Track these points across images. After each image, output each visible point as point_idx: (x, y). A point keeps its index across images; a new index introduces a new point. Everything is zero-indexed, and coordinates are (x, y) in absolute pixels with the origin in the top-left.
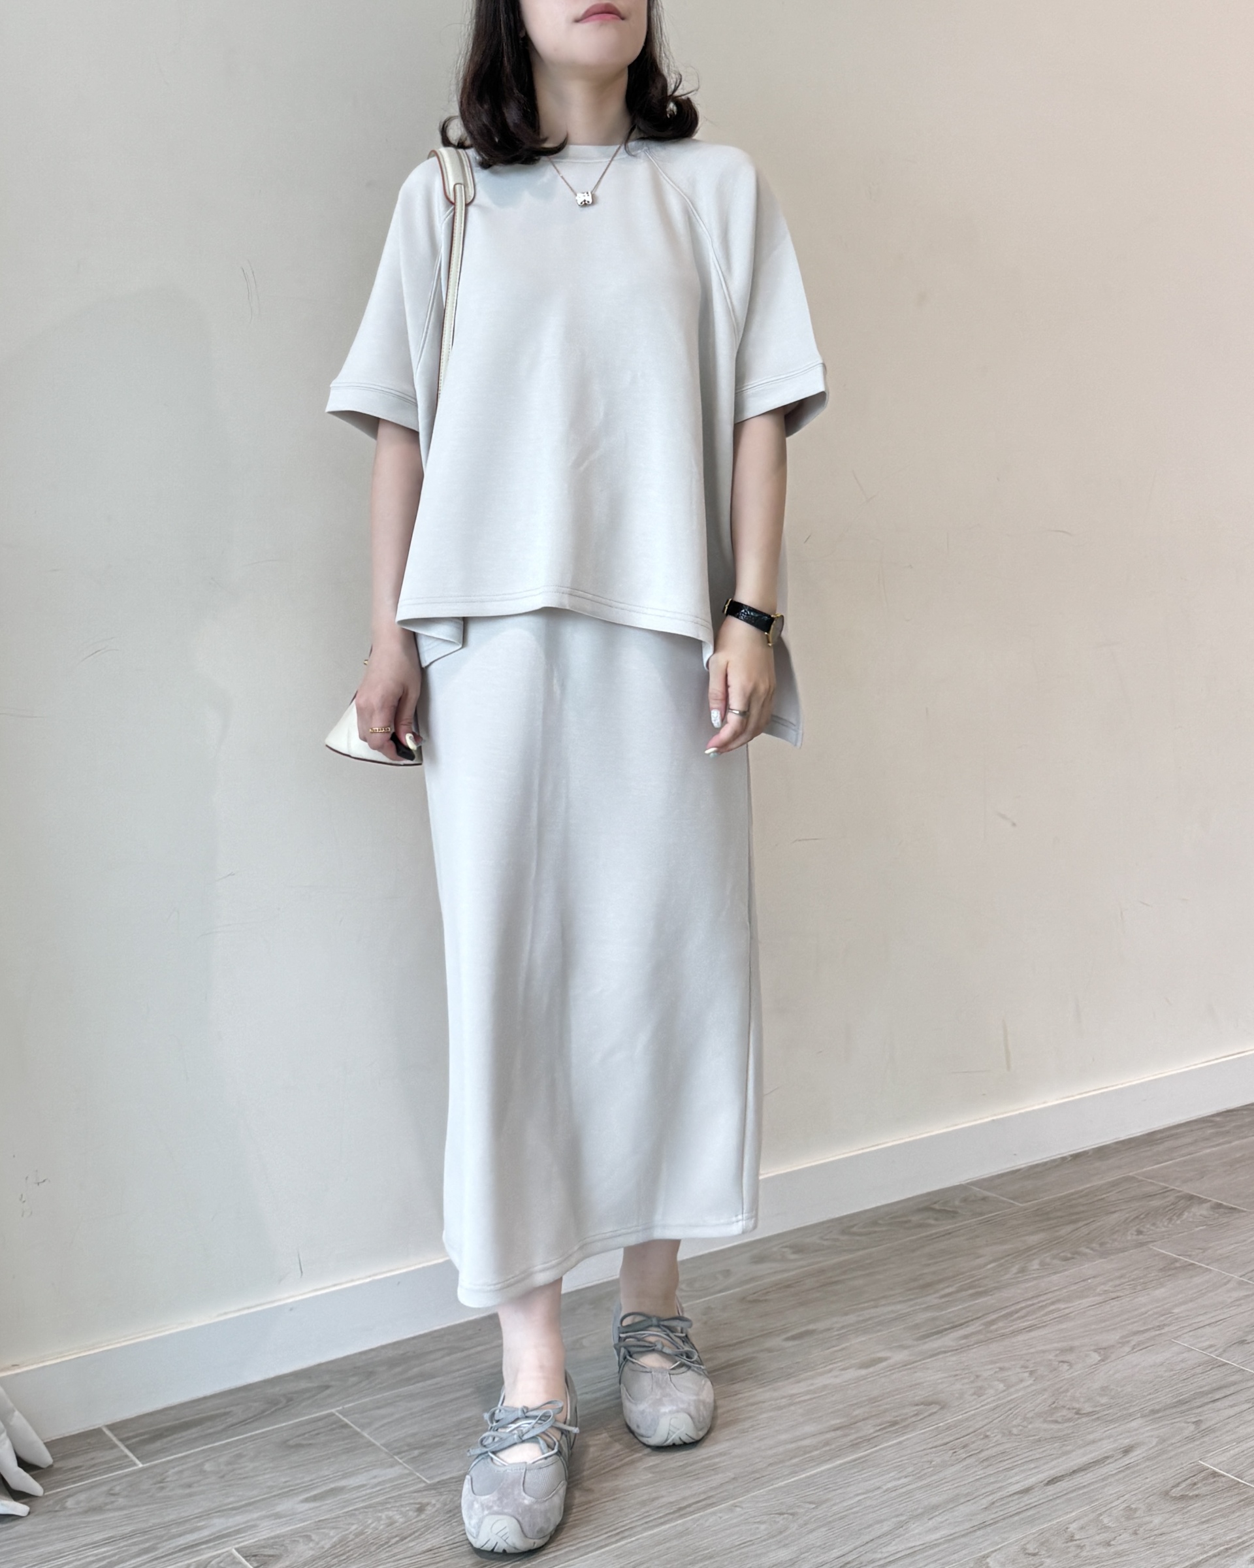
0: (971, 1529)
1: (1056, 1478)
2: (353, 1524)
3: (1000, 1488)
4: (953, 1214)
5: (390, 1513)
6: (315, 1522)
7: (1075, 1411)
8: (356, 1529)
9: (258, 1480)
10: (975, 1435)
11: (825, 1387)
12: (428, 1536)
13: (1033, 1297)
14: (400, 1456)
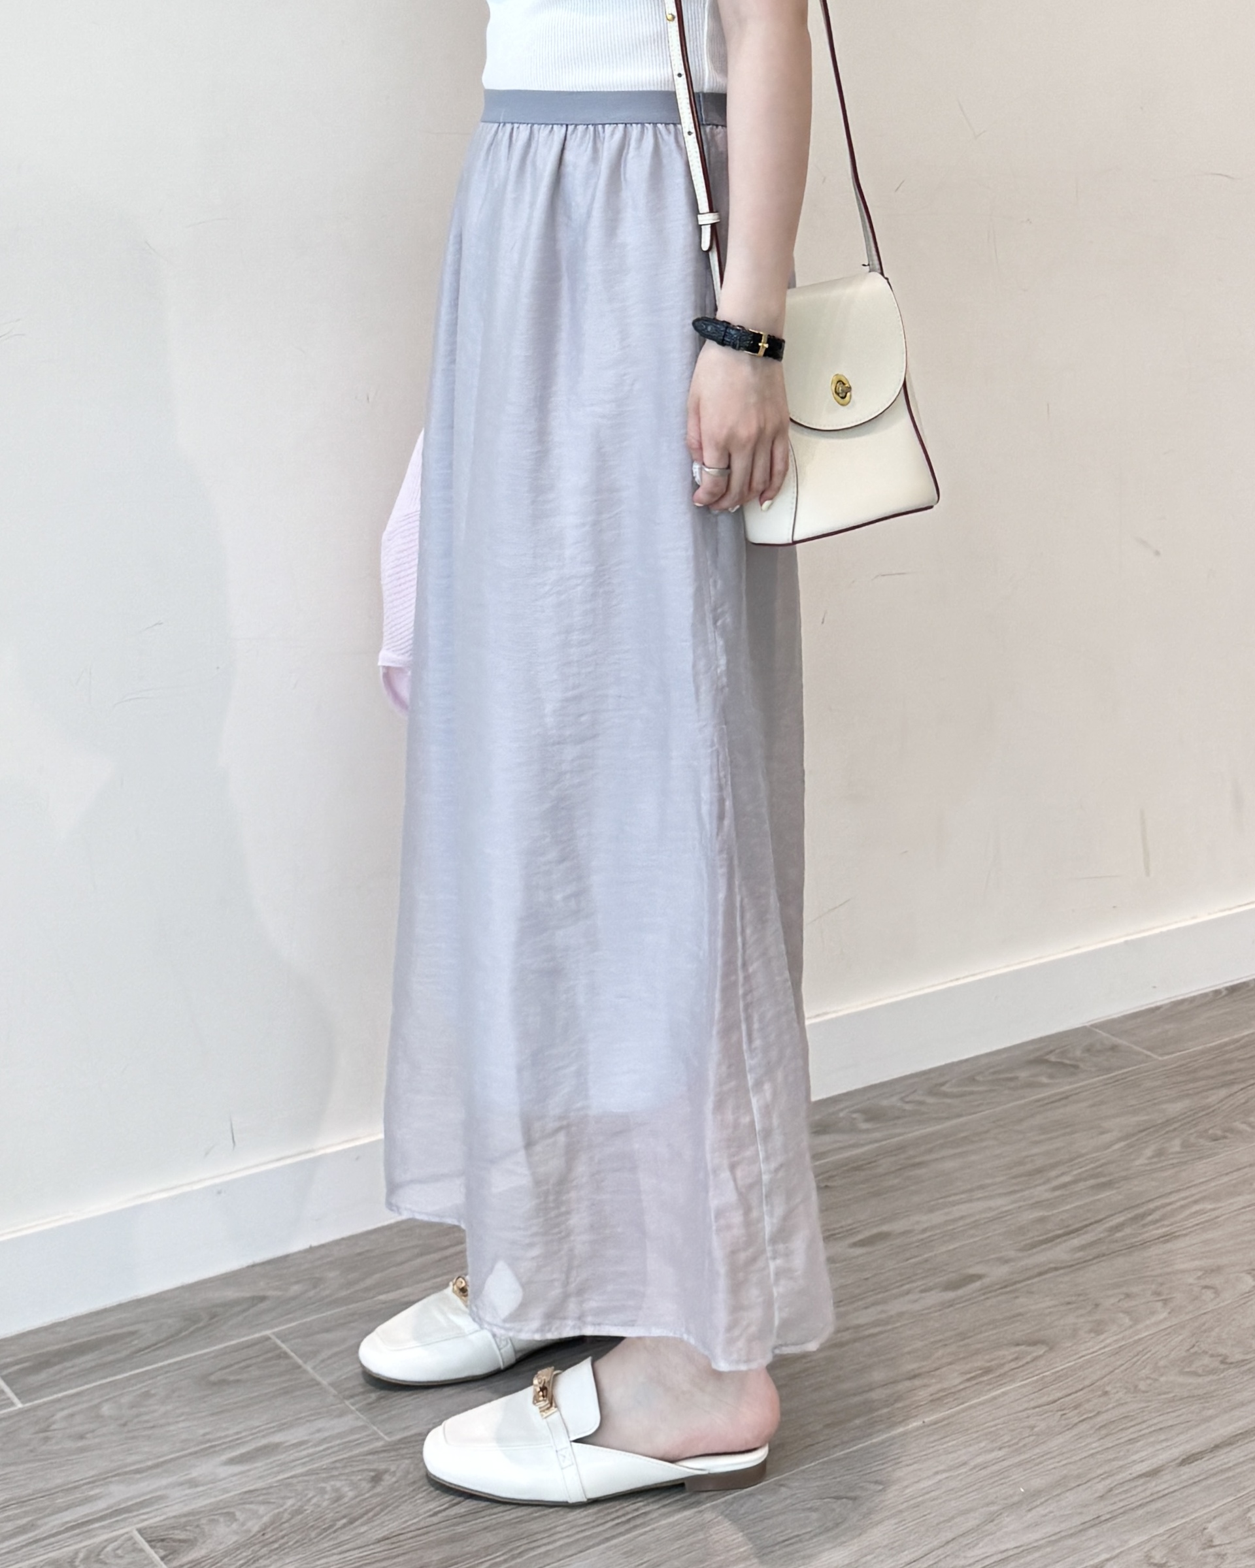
0: (1081, 1527)
1: (1193, 1455)
2: (290, 1498)
3: (1121, 1467)
4: (1072, 1069)
5: (338, 1484)
6: (240, 1494)
7: (1220, 1358)
8: (293, 1505)
9: (169, 1431)
10: (1092, 1390)
11: (901, 1315)
12: (386, 1518)
13: (1171, 1193)
14: (352, 1400)
